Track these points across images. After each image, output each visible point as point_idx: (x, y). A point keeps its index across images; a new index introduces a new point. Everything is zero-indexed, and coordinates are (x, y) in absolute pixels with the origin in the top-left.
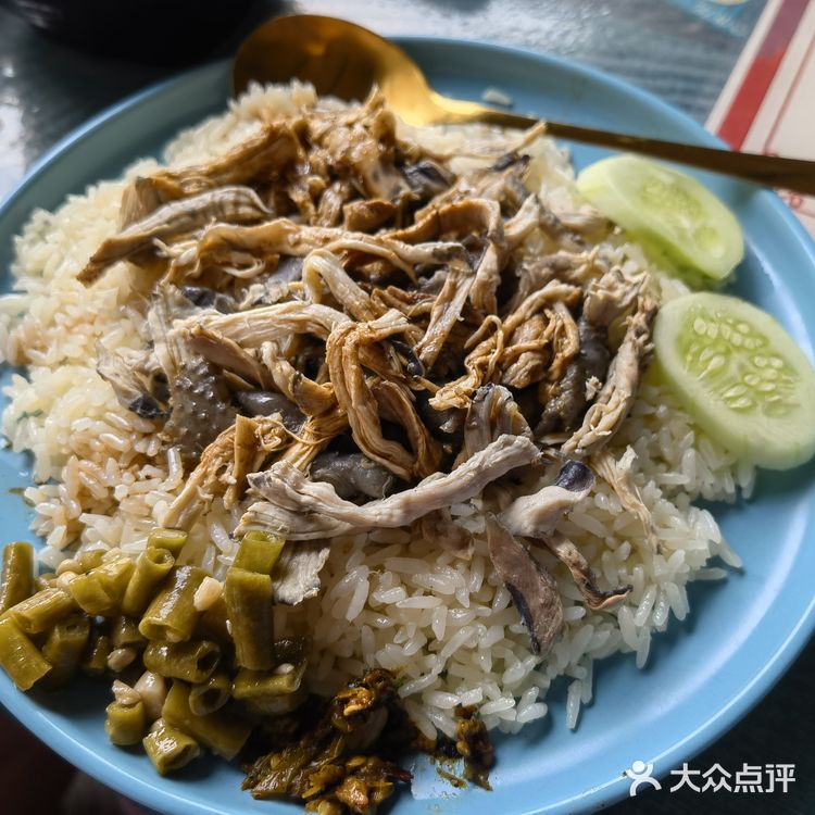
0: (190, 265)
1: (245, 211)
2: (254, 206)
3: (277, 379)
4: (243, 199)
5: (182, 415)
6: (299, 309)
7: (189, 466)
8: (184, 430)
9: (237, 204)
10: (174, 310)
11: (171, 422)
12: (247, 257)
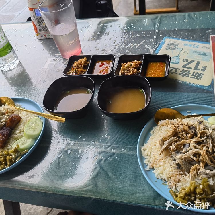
0: (174, 149)
1: (175, 140)
2: (176, 139)
3: (195, 160)
4: (174, 138)
5: (185, 168)
6: (194, 151)
7: (189, 173)
8: (186, 169)
9: (174, 139)
10: (175, 155)
11: (183, 169)
12: (181, 146)
